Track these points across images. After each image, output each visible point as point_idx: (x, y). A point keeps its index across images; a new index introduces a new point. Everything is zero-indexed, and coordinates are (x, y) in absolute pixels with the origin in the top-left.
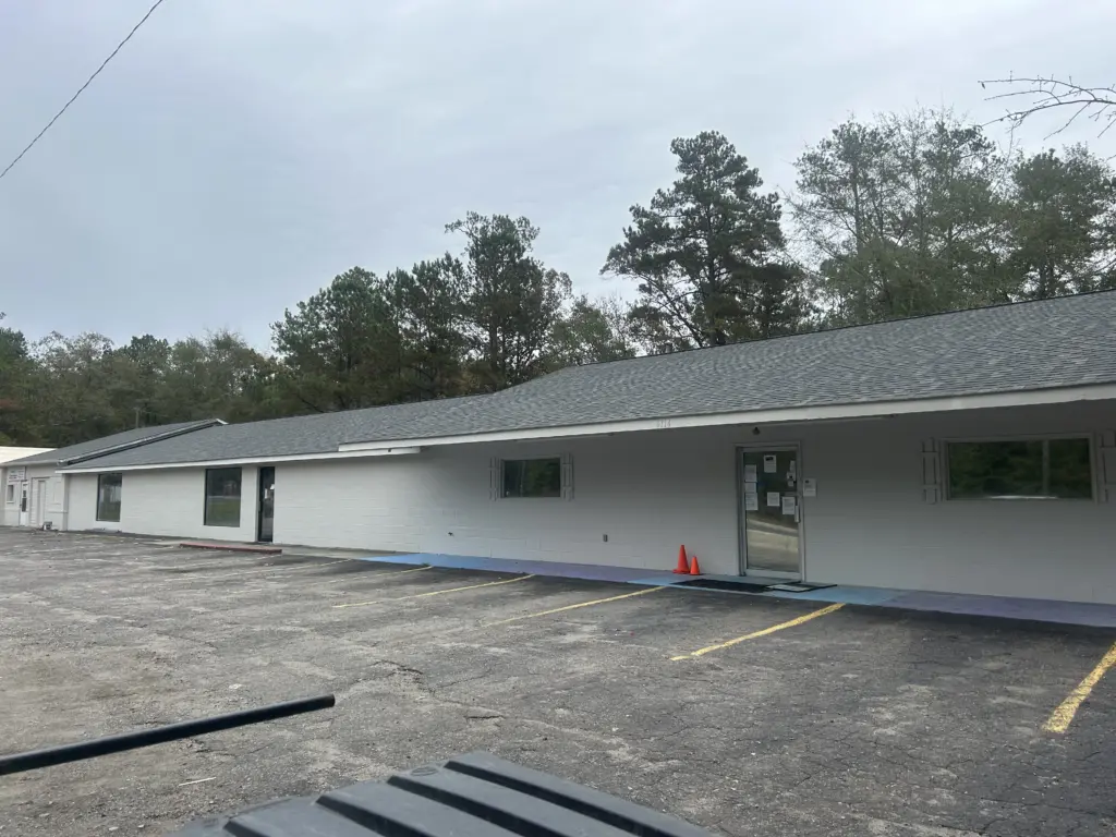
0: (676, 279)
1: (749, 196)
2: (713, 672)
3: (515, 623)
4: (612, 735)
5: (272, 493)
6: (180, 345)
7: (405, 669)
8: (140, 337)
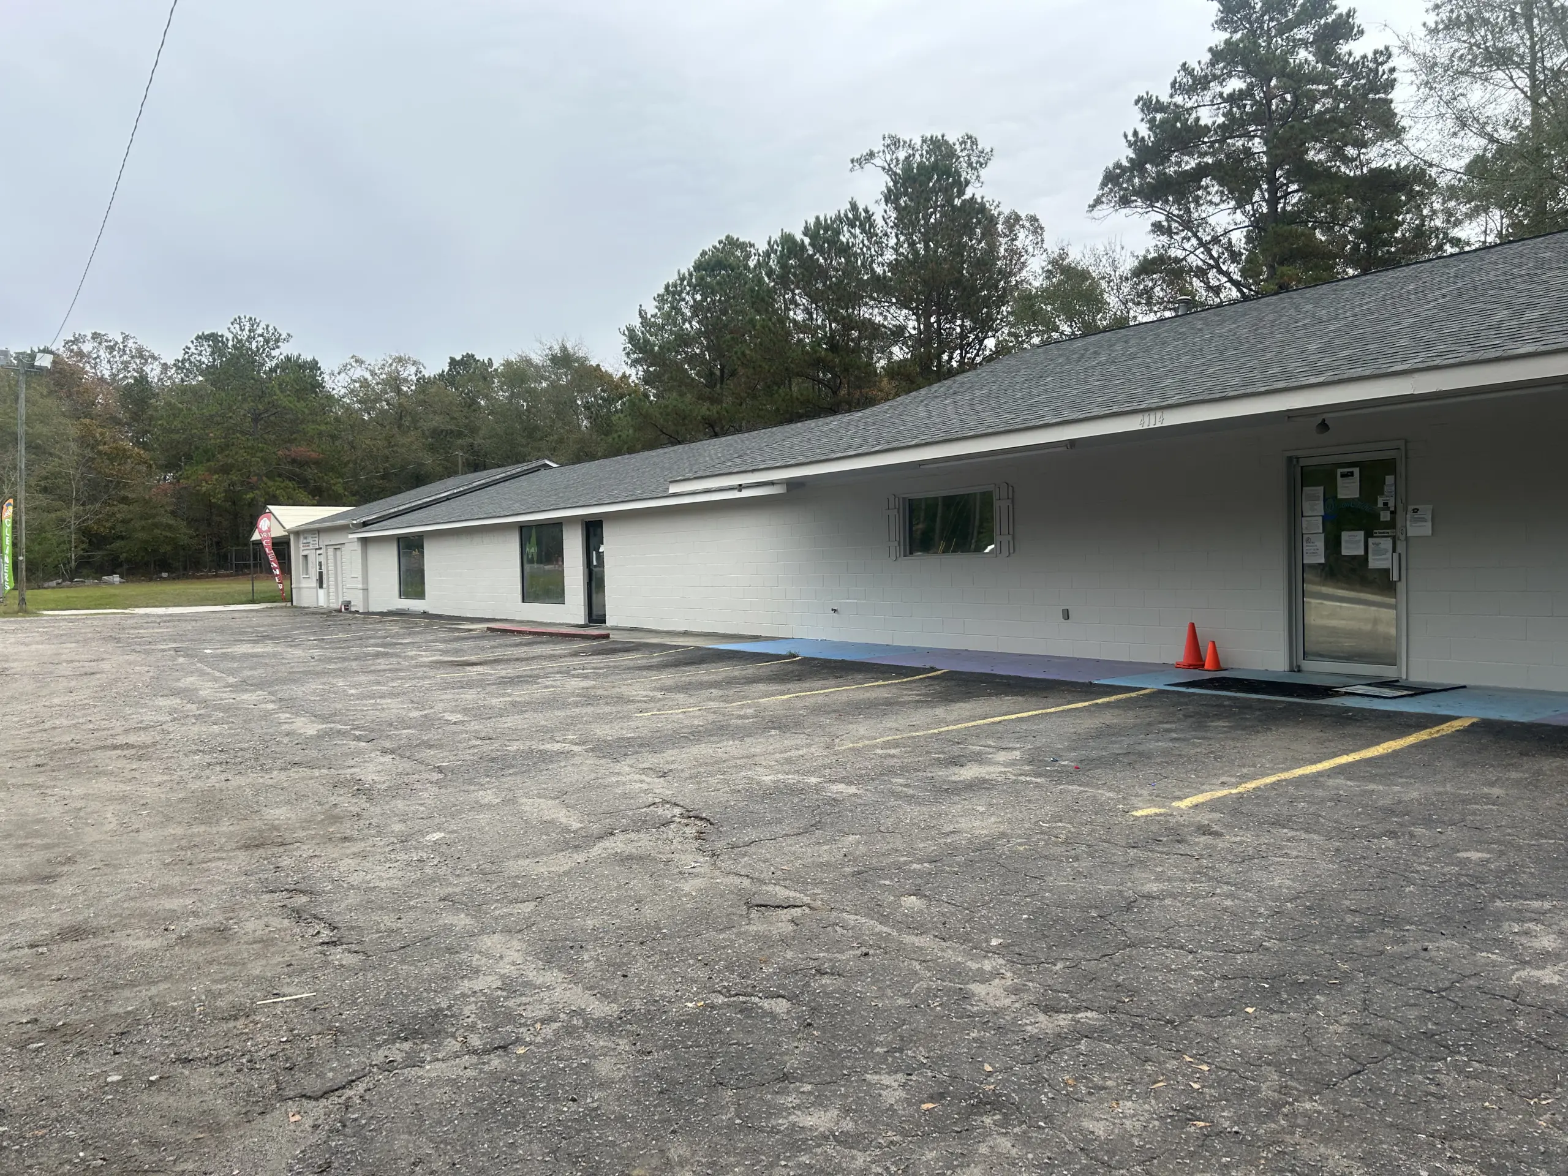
0: (1211, 209)
1: (1338, 58)
2: (1202, 839)
3: (886, 745)
4: (989, 951)
5: (600, 556)
6: (508, 364)
7: (690, 815)
8: (458, 358)
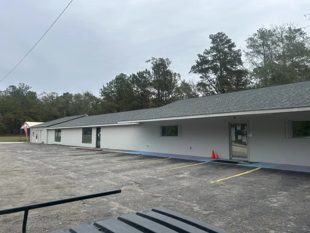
0: (211, 74)
1: (232, 50)
2: (222, 186)
3: (165, 171)
4: (194, 203)
5: (100, 135)
6: (76, 95)
7: (136, 183)
8: (65, 93)
